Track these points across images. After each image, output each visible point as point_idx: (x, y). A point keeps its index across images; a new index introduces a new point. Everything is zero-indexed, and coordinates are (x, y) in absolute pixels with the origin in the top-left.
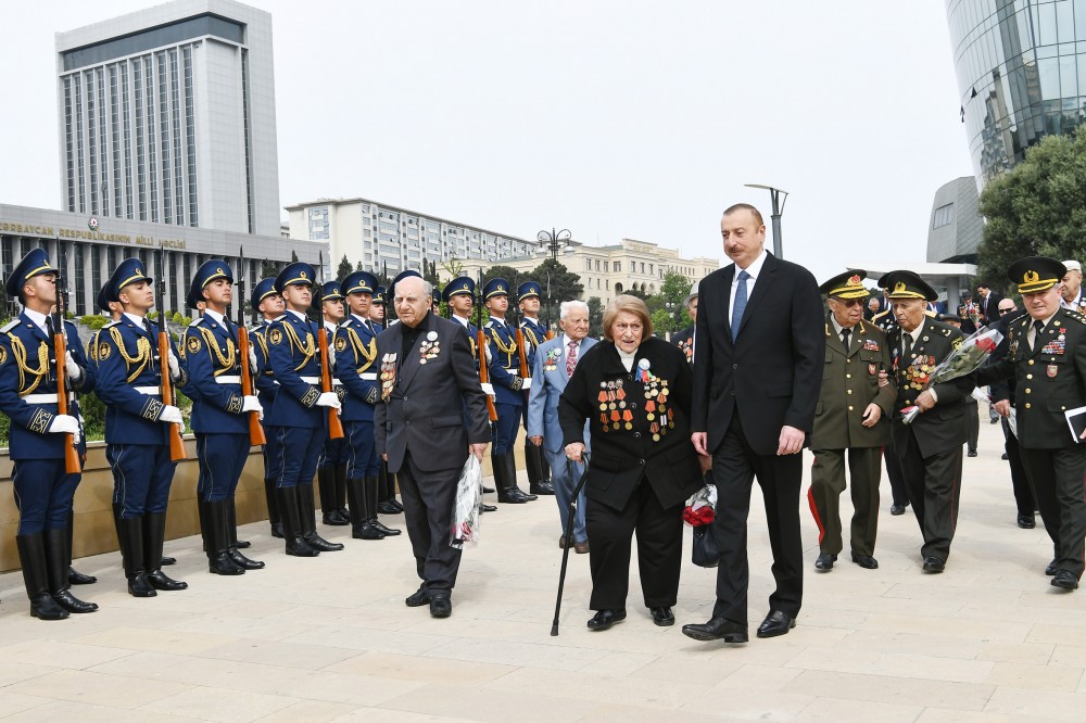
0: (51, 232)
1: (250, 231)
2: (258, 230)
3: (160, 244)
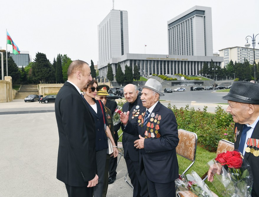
0: (159, 59)
1: (205, 56)
2: (207, 55)
3: (182, 60)
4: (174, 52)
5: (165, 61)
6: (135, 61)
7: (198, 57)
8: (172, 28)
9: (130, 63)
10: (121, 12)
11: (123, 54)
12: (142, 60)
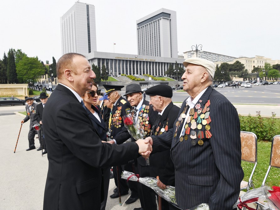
0: (127, 58)
1: (171, 57)
2: (173, 57)
3: (150, 60)
4: (143, 52)
5: (134, 61)
6: (103, 60)
7: (164, 58)
8: (145, 26)
9: (98, 62)
10: (88, 6)
11: (90, 52)
12: (111, 59)
